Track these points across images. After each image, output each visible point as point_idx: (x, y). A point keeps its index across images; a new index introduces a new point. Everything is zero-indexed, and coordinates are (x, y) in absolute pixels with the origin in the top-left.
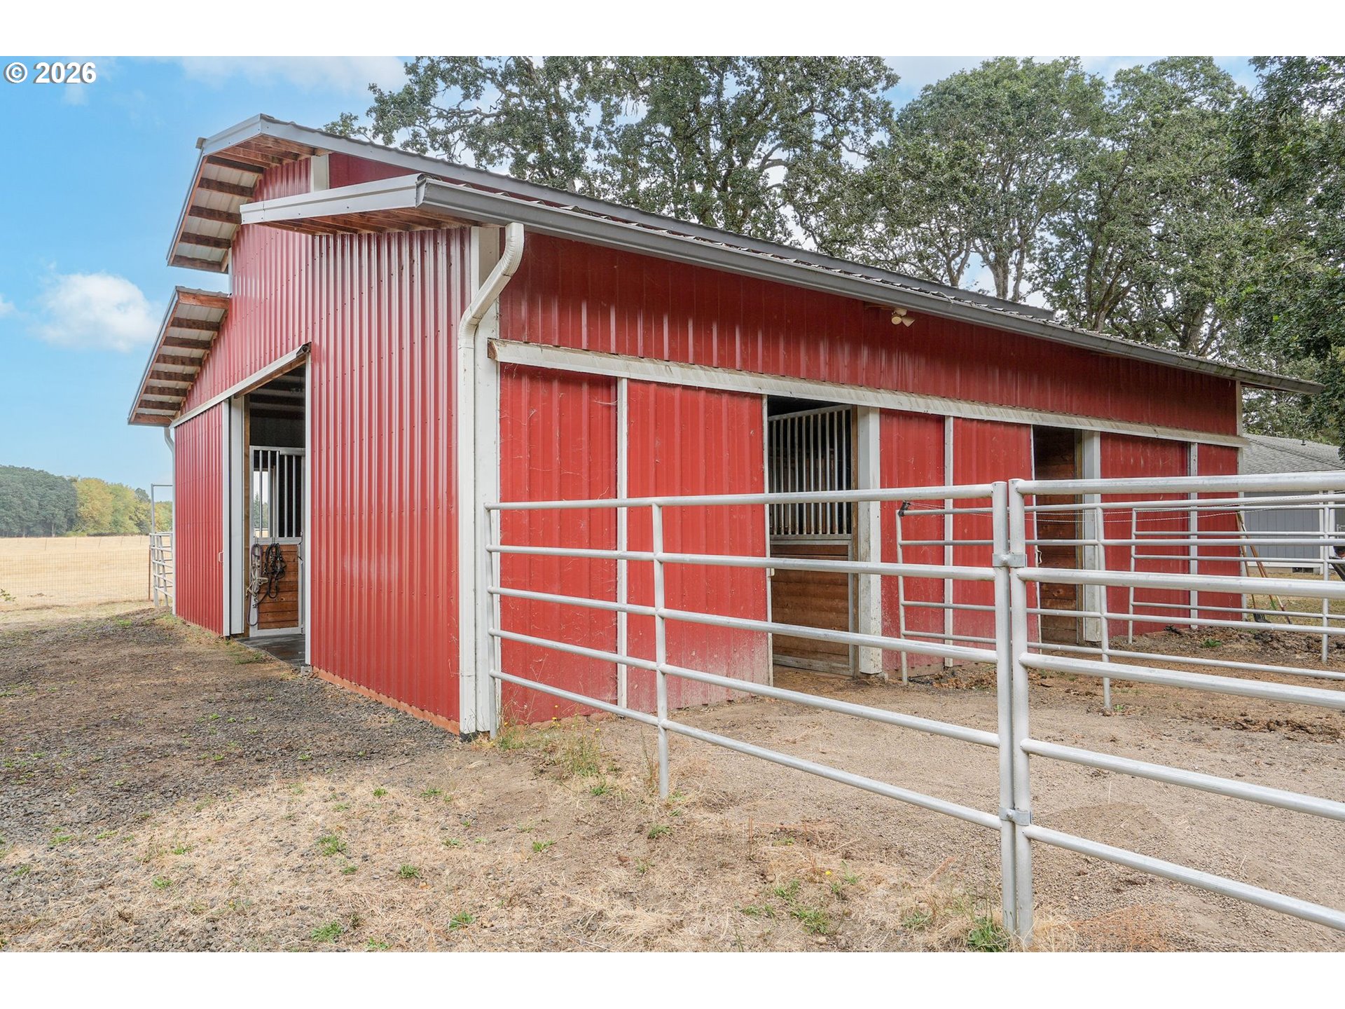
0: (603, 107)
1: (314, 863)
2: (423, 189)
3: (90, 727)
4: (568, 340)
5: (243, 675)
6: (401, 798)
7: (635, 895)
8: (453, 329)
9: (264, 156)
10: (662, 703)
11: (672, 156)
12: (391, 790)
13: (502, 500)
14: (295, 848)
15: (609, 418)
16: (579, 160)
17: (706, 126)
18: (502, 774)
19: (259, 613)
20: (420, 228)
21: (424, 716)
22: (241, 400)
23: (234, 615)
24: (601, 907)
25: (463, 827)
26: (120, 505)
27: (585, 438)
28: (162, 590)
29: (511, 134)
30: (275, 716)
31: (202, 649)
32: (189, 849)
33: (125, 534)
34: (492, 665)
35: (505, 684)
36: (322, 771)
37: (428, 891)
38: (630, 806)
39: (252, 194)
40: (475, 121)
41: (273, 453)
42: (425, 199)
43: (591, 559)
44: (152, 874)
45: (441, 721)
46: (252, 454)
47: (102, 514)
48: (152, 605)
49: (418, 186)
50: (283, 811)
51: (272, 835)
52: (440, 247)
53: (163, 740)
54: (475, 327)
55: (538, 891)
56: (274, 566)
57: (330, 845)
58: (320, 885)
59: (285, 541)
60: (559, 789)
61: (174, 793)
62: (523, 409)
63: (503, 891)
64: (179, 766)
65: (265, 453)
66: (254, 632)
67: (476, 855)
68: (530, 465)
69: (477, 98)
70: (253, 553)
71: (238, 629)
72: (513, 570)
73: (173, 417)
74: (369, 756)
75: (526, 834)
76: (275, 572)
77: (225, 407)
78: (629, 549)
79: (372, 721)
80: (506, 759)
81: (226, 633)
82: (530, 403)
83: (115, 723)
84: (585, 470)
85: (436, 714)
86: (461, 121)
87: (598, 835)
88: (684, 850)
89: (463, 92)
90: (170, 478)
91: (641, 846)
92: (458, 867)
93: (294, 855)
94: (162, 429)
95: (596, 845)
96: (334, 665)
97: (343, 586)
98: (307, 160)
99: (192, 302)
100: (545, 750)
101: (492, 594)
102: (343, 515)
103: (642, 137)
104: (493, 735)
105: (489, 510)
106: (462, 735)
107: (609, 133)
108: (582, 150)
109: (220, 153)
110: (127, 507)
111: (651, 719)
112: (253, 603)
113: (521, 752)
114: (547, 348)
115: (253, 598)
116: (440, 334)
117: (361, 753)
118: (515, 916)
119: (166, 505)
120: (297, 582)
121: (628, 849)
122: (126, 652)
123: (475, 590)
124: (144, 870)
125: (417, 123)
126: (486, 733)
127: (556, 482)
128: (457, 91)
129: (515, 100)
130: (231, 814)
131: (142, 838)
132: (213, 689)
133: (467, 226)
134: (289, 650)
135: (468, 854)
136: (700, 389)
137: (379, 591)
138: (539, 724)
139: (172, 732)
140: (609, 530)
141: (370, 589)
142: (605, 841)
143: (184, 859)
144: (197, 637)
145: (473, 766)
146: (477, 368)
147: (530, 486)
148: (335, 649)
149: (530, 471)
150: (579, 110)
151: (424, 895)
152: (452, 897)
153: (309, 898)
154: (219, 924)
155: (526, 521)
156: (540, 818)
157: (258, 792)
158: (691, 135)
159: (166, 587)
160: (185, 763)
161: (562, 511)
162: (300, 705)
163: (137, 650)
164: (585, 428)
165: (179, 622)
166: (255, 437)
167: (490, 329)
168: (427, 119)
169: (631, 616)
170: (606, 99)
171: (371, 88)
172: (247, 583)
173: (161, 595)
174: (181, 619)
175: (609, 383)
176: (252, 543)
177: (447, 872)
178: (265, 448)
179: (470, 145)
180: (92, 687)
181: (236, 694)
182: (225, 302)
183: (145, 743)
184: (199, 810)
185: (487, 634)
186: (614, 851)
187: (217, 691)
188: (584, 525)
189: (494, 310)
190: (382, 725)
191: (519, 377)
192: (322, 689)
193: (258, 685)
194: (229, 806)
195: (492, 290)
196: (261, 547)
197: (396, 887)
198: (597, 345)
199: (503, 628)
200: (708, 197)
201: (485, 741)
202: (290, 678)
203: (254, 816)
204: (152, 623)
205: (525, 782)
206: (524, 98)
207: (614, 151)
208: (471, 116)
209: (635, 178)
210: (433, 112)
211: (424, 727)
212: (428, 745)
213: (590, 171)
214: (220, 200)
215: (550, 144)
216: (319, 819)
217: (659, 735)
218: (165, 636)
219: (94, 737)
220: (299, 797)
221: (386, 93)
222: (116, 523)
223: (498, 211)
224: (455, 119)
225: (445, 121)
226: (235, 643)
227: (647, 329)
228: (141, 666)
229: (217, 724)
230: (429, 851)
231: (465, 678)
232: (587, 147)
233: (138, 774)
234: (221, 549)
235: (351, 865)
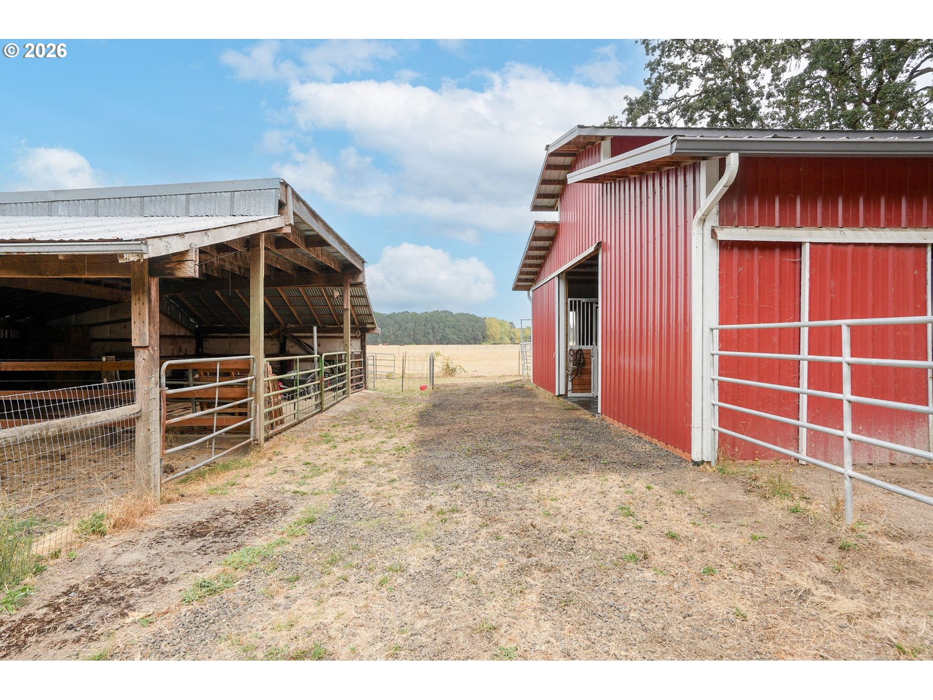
0: (773, 71)
1: (619, 519)
2: (675, 144)
3: (505, 434)
4: (767, 222)
5: (567, 415)
6: (662, 492)
7: (834, 585)
8: (688, 224)
9: (577, 147)
10: (848, 459)
11: (828, 90)
12: (656, 487)
13: (720, 323)
14: (608, 509)
15: (795, 269)
16: (755, 109)
17: (859, 60)
18: (723, 489)
19: (572, 384)
20: (667, 168)
21: (668, 448)
22: (564, 275)
23: (561, 383)
24: (808, 587)
25: (702, 516)
26: (503, 330)
27: (777, 284)
28: (526, 371)
29: (709, 104)
30: (586, 438)
31: (546, 401)
32: (556, 500)
33: (505, 344)
34: (713, 422)
35: (721, 435)
36: (614, 470)
37: (685, 549)
38: (821, 524)
39: (570, 168)
40: (685, 101)
41: (579, 302)
42: (676, 149)
43: (780, 360)
44: (541, 508)
45: (678, 452)
46: (569, 302)
47: (496, 334)
48: (521, 378)
49: (672, 143)
50: (599, 489)
51: (595, 500)
52: (679, 178)
53: (536, 444)
54: (703, 221)
55: (759, 565)
56: (580, 360)
57: (626, 511)
58: (623, 532)
59: (584, 347)
60: (765, 504)
61: (545, 471)
62: (734, 267)
63: (735, 560)
64: (545, 458)
65: (575, 301)
66: (570, 394)
67: (713, 534)
68: (738, 302)
69: (688, 87)
70: (570, 353)
71: (562, 392)
72: (726, 366)
73: (531, 286)
74: (639, 466)
75: (744, 527)
76: (580, 363)
77: (556, 279)
78: (809, 354)
79: (637, 447)
80: (724, 480)
81: (557, 394)
82: (738, 264)
83: (515, 433)
84: (777, 304)
85: (675, 448)
86: (677, 104)
87: (798, 538)
88: (872, 563)
89: (678, 86)
90: (530, 317)
91: (833, 553)
92: (702, 539)
93: (608, 513)
94: (527, 292)
95: (797, 545)
96: (614, 415)
97: (619, 372)
98: (600, 144)
99: (542, 228)
100: (750, 478)
101: (713, 380)
102: (620, 334)
103: (803, 81)
104: (713, 464)
105: (712, 330)
106: (692, 461)
107: (777, 86)
108: (758, 102)
109: (556, 150)
110: (506, 331)
111: (838, 469)
112: (570, 379)
113: (734, 477)
114: (750, 228)
115: (569, 377)
116: (679, 228)
117: (634, 464)
118: (744, 577)
119: (528, 328)
120: (591, 369)
121: (822, 552)
122: (514, 400)
123: (702, 377)
124: (538, 505)
125: (651, 111)
126: (709, 463)
127: (756, 311)
128: (675, 86)
129: (712, 82)
130: (573, 486)
131: (535, 489)
132: (555, 421)
133: (698, 161)
134: (589, 404)
135: (708, 532)
136: (870, 244)
137: (641, 376)
138: (743, 461)
139: (539, 440)
140: (794, 343)
141: (635, 374)
142: (803, 543)
143: (554, 504)
144: (543, 395)
145: (703, 480)
146: (704, 245)
147: (738, 314)
148: (614, 406)
149: (739, 306)
150: (755, 77)
151: (682, 550)
152: (700, 555)
153: (619, 537)
154: (576, 540)
155: (735, 336)
156: (754, 520)
157: (585, 477)
158: (845, 72)
159: (528, 369)
160: (548, 457)
161: (760, 330)
162: (598, 434)
163: (519, 399)
164: (777, 277)
165: (535, 387)
166: (570, 294)
167: (713, 220)
168: (656, 107)
169: (810, 397)
170: (775, 65)
171: (625, 98)
172: (567, 369)
173: (525, 374)
174: (535, 385)
175: (795, 247)
176: (569, 349)
177: (695, 540)
178: (575, 299)
179: (683, 116)
180: (502, 415)
181: (566, 425)
182: (556, 226)
183: (529, 444)
184: (558, 481)
185: (710, 404)
186: (812, 551)
187: (556, 422)
188: (775, 339)
189: (716, 209)
190: (643, 450)
191: (732, 249)
192: (608, 427)
193: (575, 422)
194: (571, 481)
195: (716, 197)
196: (574, 351)
197: (665, 542)
198: (787, 222)
199: (720, 401)
200: (859, 112)
201: (708, 467)
202: (591, 419)
203: (584, 489)
204: (522, 387)
205: (738, 495)
206: (717, 80)
207: (780, 98)
208: (683, 99)
209: (796, 111)
210: (660, 103)
211: (668, 454)
212: (672, 465)
213: (762, 115)
214: (555, 174)
215: (735, 104)
216: (618, 496)
217: (845, 481)
218: (529, 393)
219: (507, 439)
220: (606, 482)
221: (633, 99)
222: (501, 338)
223: (721, 148)
224: (673, 103)
225: (667, 106)
226: (561, 399)
227: (825, 209)
228: (522, 407)
229: (559, 439)
230: (683, 525)
231: (696, 429)
232: (762, 99)
233: (529, 459)
234: (554, 351)
235: (639, 524)
